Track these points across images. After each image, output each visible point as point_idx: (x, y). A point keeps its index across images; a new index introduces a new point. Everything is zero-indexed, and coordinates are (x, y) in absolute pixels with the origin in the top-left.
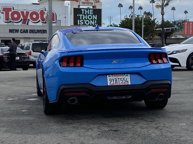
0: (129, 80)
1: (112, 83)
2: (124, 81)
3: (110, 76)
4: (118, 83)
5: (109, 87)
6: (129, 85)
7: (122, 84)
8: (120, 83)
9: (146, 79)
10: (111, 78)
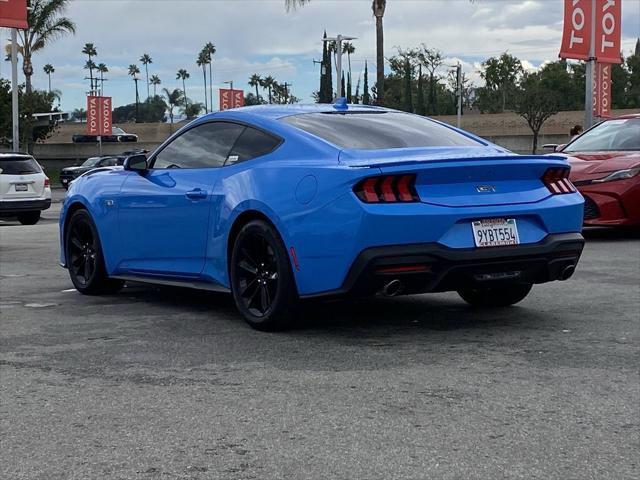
0: (515, 232)
1: (484, 240)
2: (506, 236)
3: (478, 224)
4: (495, 240)
5: (477, 251)
6: (517, 245)
7: (503, 243)
8: (499, 240)
9: (546, 230)
10: (480, 228)
